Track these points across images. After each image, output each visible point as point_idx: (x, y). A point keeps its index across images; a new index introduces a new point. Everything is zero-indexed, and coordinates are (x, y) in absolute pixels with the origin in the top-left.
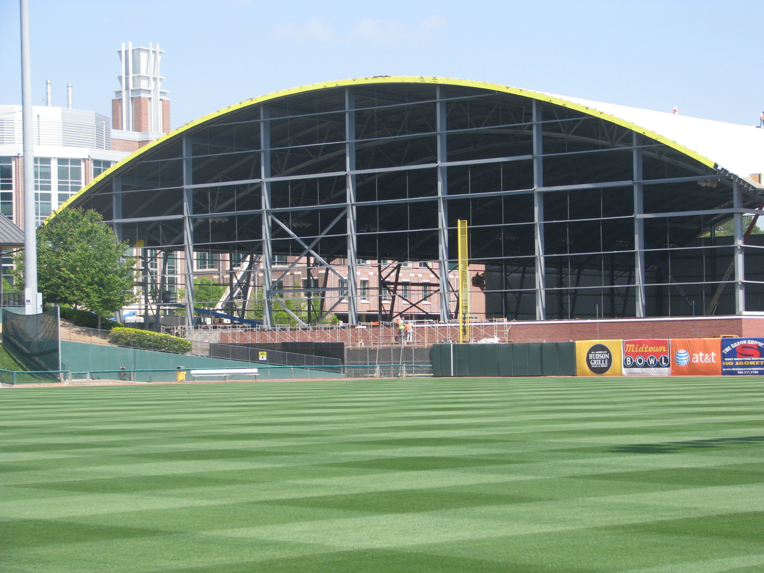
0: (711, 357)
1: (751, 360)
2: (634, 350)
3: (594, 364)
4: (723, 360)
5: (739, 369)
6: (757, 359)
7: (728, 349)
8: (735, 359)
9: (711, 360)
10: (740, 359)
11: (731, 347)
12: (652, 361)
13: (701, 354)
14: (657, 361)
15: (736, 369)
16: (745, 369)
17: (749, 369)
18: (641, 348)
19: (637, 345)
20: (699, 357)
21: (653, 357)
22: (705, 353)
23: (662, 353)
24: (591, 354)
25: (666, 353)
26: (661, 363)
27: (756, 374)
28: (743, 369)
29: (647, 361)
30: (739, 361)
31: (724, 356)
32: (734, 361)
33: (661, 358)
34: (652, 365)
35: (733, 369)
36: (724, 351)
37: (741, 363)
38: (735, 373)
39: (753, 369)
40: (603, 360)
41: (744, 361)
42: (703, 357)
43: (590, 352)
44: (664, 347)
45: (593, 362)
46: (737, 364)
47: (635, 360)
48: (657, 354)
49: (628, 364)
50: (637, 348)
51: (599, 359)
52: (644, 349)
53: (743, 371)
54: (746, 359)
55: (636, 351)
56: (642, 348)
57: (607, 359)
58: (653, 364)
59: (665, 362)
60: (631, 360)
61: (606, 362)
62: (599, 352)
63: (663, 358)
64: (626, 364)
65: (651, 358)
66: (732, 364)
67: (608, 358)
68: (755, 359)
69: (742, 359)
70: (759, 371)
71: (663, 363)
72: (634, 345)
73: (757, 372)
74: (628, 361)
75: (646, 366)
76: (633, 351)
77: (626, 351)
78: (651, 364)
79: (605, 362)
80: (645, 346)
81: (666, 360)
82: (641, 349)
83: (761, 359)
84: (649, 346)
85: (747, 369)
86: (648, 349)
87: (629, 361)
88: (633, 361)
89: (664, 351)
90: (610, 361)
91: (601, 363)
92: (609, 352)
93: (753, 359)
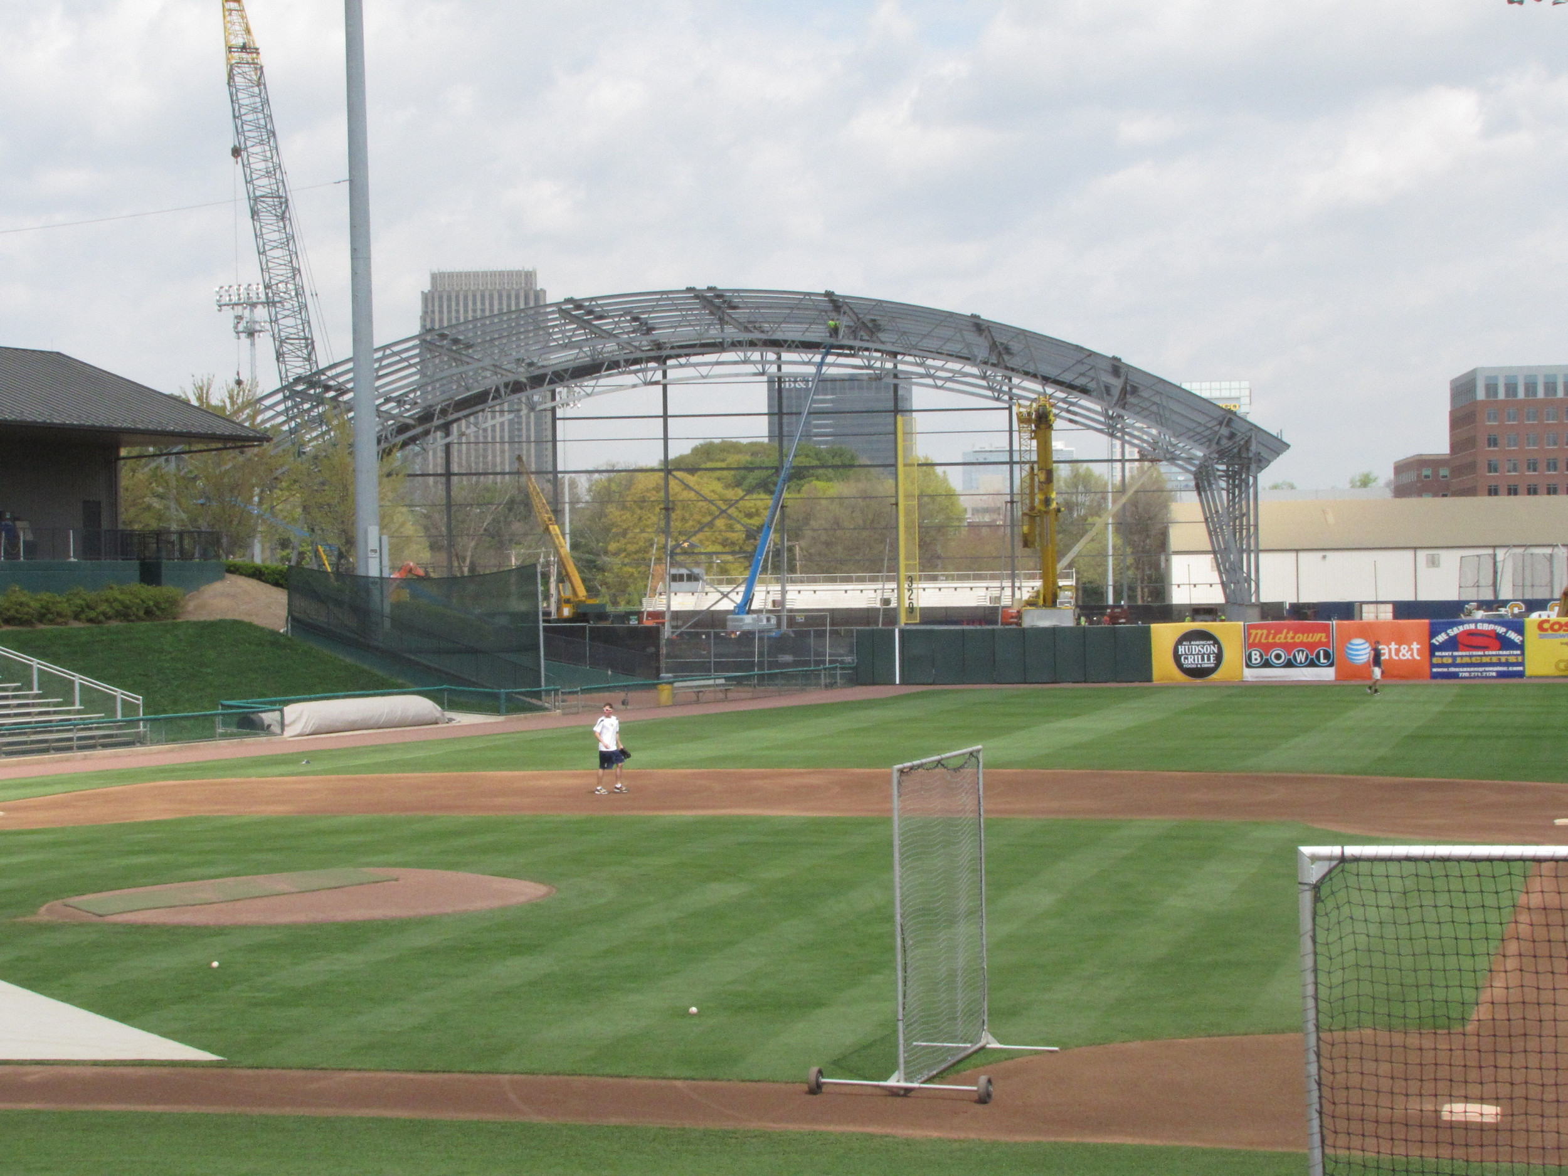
0: (1411, 650)
1: (1485, 656)
2: (1267, 638)
3: (1190, 662)
4: (1432, 655)
5: (1461, 669)
6: (1494, 653)
7: (1441, 638)
8: (1456, 653)
9: (1412, 655)
10: (1464, 653)
11: (1448, 635)
12: (1301, 657)
13: (1393, 646)
14: (1310, 657)
15: (1457, 670)
16: (1472, 669)
17: (1481, 669)
18: (1279, 636)
19: (1272, 631)
20: (1390, 650)
21: (1303, 651)
22: (1400, 643)
23: (1320, 643)
24: (1181, 645)
25: (1327, 644)
26: (1319, 660)
27: (1492, 677)
28: (1469, 669)
29: (1291, 657)
30: (1462, 656)
31: (1433, 649)
32: (1454, 657)
33: (1319, 652)
34: (1301, 663)
35: (1452, 669)
36: (1434, 641)
37: (1466, 660)
38: (1455, 676)
39: (1487, 669)
40: (1206, 656)
41: (1471, 656)
42: (1398, 651)
43: (1180, 642)
44: (1324, 635)
45: (1187, 658)
46: (1458, 661)
47: (1267, 655)
48: (1311, 646)
49: (1254, 662)
50: (1271, 636)
51: (1198, 654)
52: (1286, 638)
53: (1470, 672)
54: (1475, 653)
55: (1270, 640)
56: (1283, 636)
57: (1214, 653)
58: (1303, 660)
59: (1324, 659)
60: (1261, 656)
61: (1212, 658)
62: (1197, 643)
63: (1322, 652)
64: (1251, 661)
65: (1298, 651)
66: (1450, 661)
67: (1216, 651)
68: (1491, 653)
69: (1467, 653)
70: (1497, 672)
71: (1322, 660)
72: (1265, 632)
73: (1494, 674)
74: (1253, 657)
75: (1289, 664)
76: (1263, 641)
77: (1251, 641)
78: (1299, 661)
79: (1209, 659)
80: (1288, 633)
81: (1327, 655)
82: (1280, 638)
83: (1501, 652)
84: (1296, 633)
85: (1476, 669)
86: (1293, 638)
87: (1258, 656)
88: (1264, 657)
89: (1324, 640)
90: (1219, 657)
91: (1203, 659)
92: (1216, 642)
93: (1487, 653)
